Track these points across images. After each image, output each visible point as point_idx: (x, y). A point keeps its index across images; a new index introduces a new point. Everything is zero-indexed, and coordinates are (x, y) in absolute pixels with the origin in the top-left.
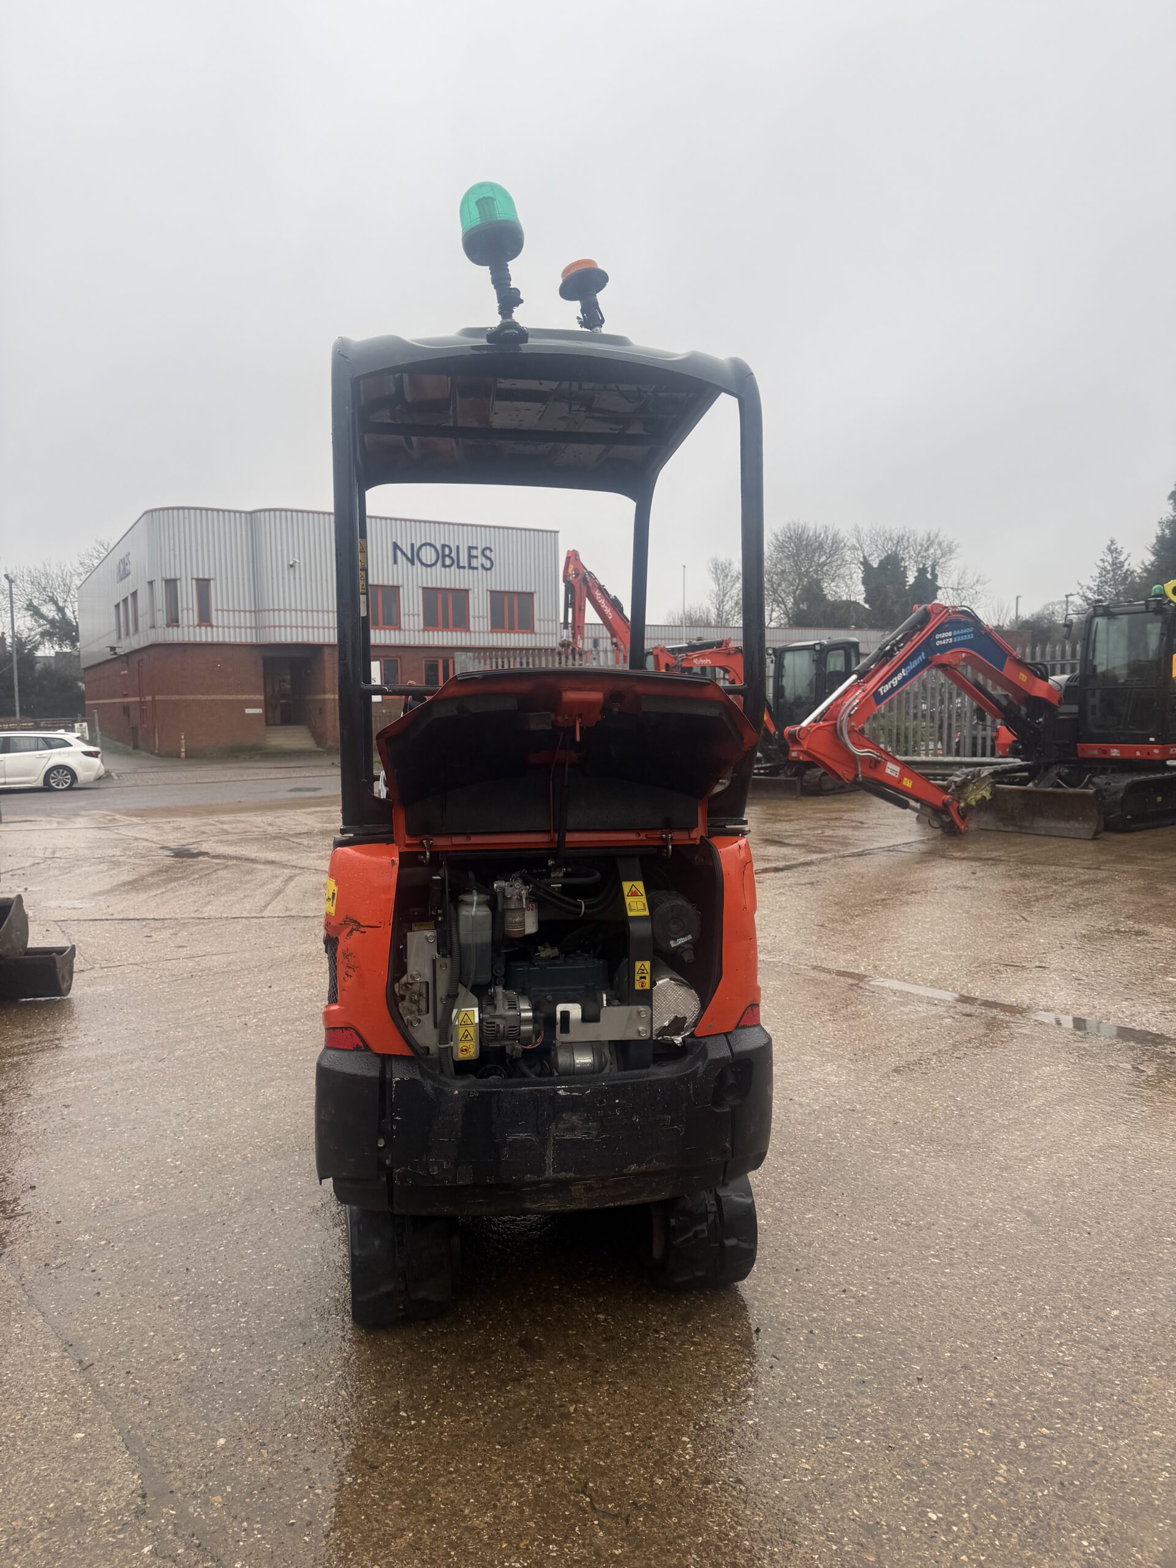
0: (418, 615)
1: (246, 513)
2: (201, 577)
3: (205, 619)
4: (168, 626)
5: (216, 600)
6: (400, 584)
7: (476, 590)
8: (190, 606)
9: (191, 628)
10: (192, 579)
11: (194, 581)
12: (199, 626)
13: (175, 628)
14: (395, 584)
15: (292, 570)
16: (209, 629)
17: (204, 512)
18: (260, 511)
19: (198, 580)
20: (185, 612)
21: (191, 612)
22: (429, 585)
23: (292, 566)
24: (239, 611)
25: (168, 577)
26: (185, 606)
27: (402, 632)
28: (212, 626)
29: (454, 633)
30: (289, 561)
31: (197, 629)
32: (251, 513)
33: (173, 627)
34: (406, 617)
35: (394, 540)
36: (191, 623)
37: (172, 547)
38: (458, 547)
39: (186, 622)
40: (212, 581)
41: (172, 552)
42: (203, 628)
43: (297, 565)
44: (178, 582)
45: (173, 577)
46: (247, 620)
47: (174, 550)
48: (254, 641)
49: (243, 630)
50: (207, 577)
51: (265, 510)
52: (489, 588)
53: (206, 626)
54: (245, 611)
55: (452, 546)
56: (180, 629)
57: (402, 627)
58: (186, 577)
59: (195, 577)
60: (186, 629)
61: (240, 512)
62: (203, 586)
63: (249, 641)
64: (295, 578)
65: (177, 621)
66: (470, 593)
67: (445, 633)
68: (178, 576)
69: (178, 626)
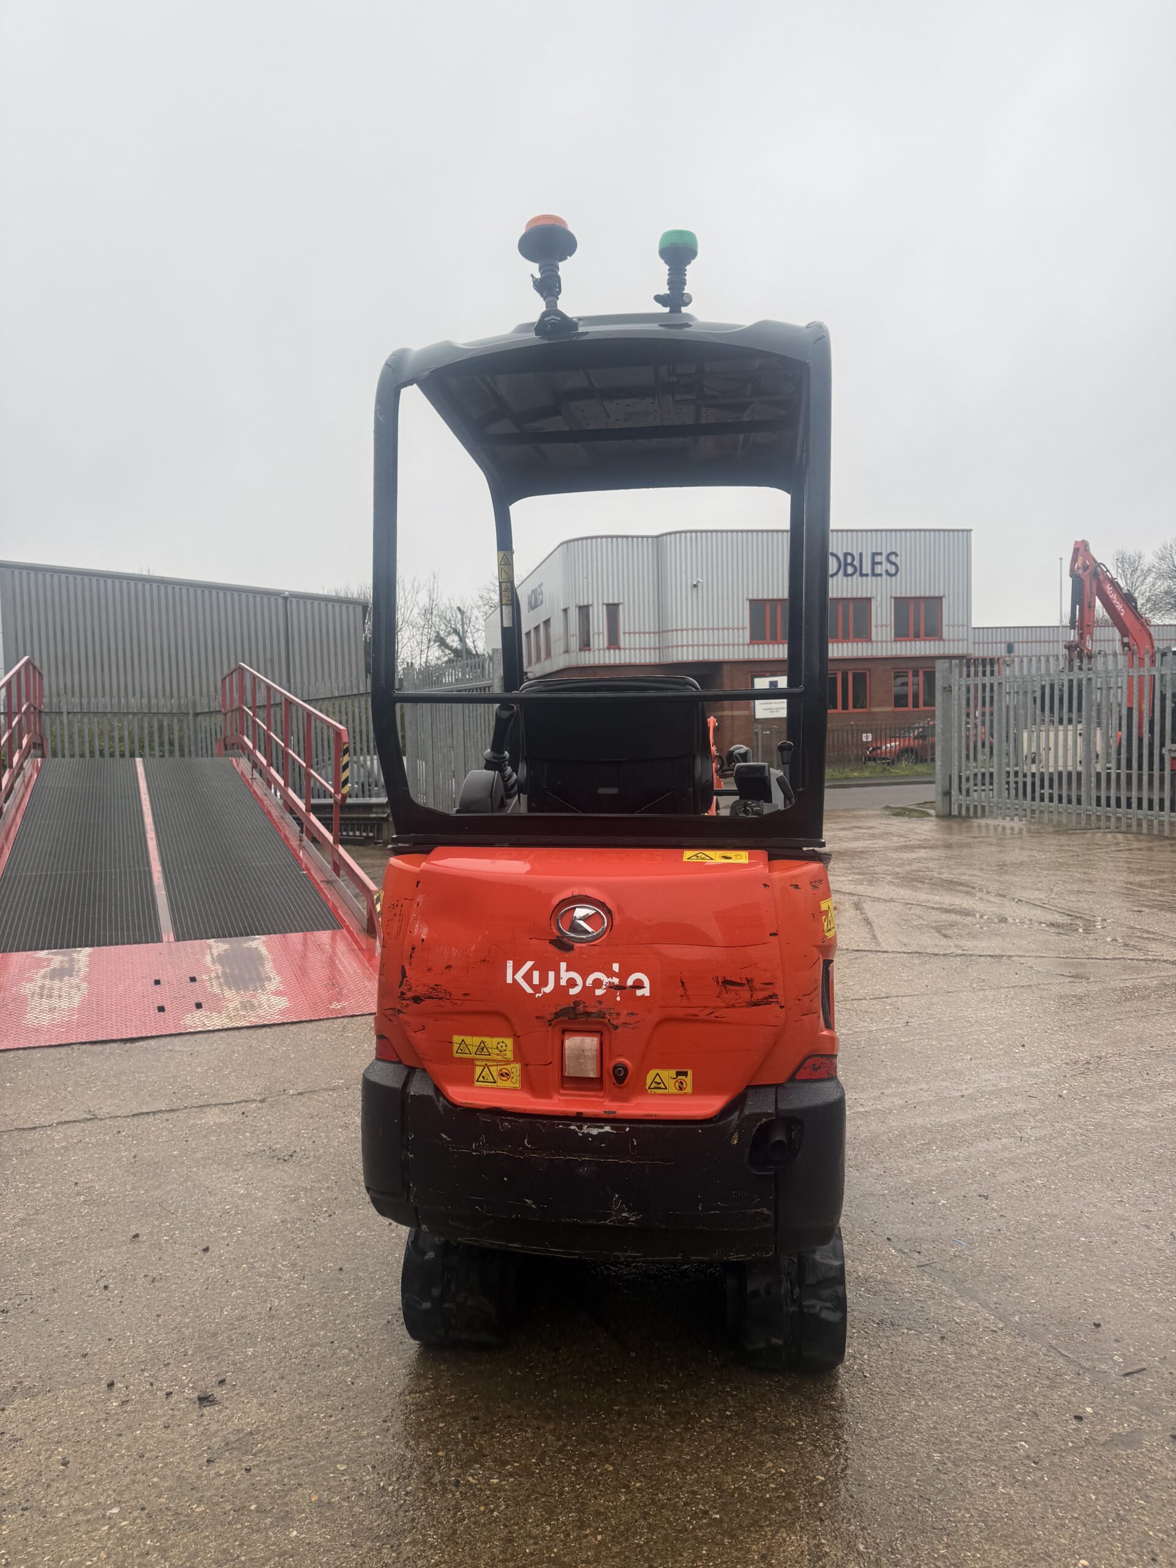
1: (652, 537)
2: (611, 602)
3: (613, 642)
4: (581, 650)
5: (625, 622)
7: (879, 599)
8: (601, 631)
9: (602, 652)
10: (603, 604)
11: (605, 607)
12: (609, 648)
13: (587, 652)
15: (695, 590)
16: (617, 651)
17: (615, 539)
18: (666, 534)
19: (608, 605)
20: (596, 636)
21: (601, 636)
23: (695, 586)
24: (644, 633)
25: (582, 604)
26: (596, 631)
28: (619, 649)
29: (855, 644)
30: (692, 582)
31: (607, 651)
32: (657, 537)
33: (585, 650)
36: (601, 647)
37: (585, 575)
38: (861, 555)
39: (596, 646)
40: (621, 606)
41: (585, 580)
42: (612, 651)
43: (700, 585)
44: (591, 608)
45: (586, 604)
46: (651, 641)
47: (587, 578)
48: (658, 661)
49: (647, 651)
50: (616, 602)
51: (670, 534)
52: (894, 595)
53: (615, 649)
54: (649, 633)
55: (855, 554)
56: (591, 652)
58: (598, 603)
59: (606, 602)
60: (597, 652)
61: (647, 537)
62: (613, 609)
63: (653, 661)
64: (697, 598)
65: (589, 645)
66: (873, 601)
67: (845, 644)
68: (590, 603)
69: (589, 650)
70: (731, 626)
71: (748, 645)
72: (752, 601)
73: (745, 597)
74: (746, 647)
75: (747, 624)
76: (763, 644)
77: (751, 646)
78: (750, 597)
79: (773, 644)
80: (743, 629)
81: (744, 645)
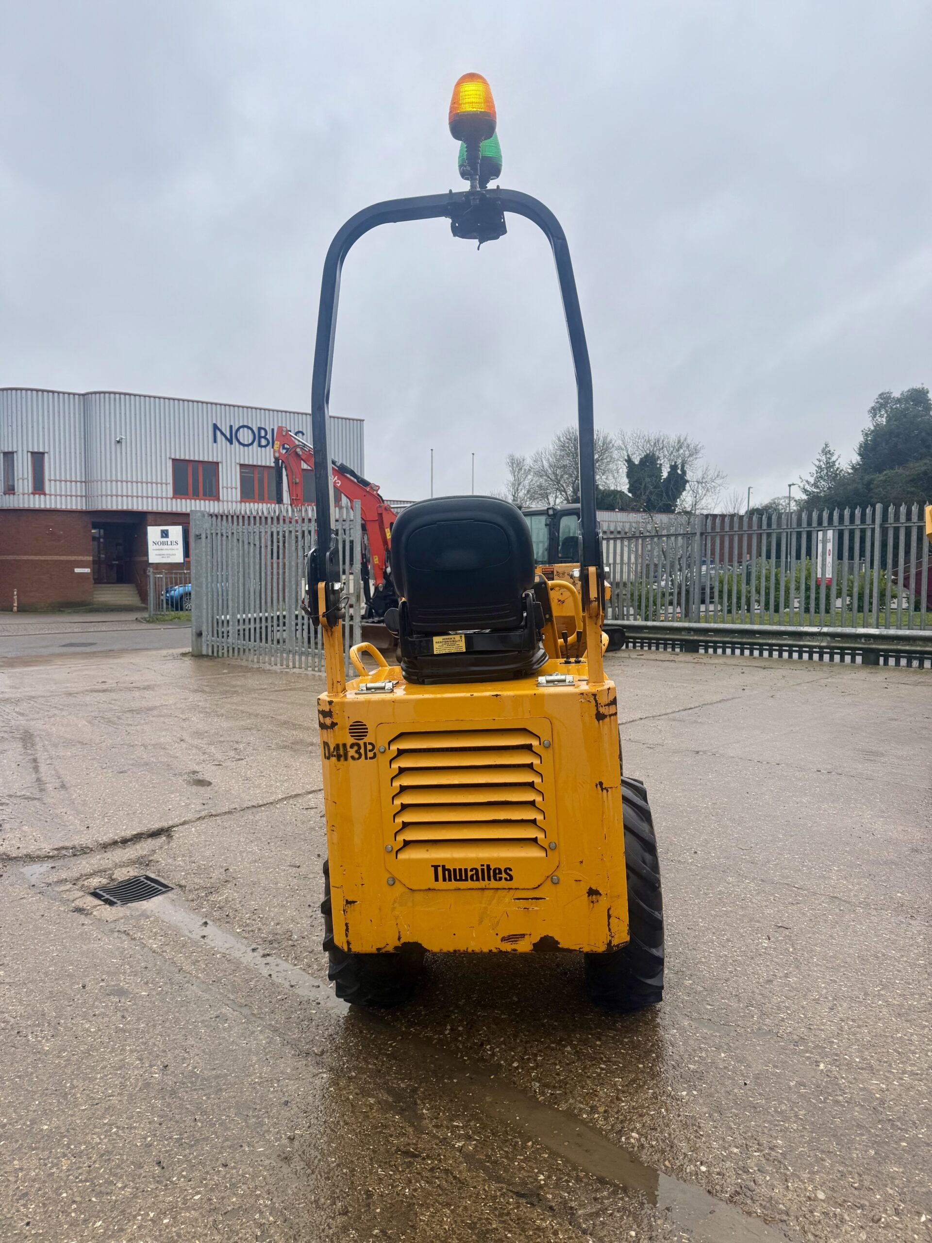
0: (236, 489)
1: (79, 395)
2: (36, 450)
3: (39, 488)
4: (5, 494)
5: (49, 472)
6: (219, 460)
8: (26, 476)
9: (26, 496)
10: (28, 452)
11: (29, 454)
12: (33, 494)
13: (12, 496)
14: (215, 460)
15: (118, 445)
16: (42, 496)
17: (40, 393)
18: (92, 393)
19: (33, 453)
20: (21, 481)
21: (26, 481)
22: (246, 463)
23: (118, 442)
24: (71, 482)
25: (6, 450)
26: (21, 476)
27: (221, 503)
28: (45, 494)
29: (268, 504)
30: (116, 437)
31: (32, 496)
32: (84, 395)
33: (9, 494)
34: (225, 489)
35: (214, 422)
36: (26, 491)
37: (10, 424)
39: (21, 491)
40: (46, 455)
41: (10, 428)
42: (37, 496)
43: (123, 442)
44: (15, 454)
45: (10, 450)
46: (79, 489)
47: (12, 426)
48: (84, 508)
49: (74, 498)
50: (41, 450)
51: (95, 393)
53: (40, 494)
54: (76, 482)
56: (16, 496)
57: (221, 498)
58: (22, 451)
59: (31, 450)
60: (21, 496)
61: (74, 394)
62: (38, 458)
63: (79, 508)
64: (121, 453)
65: (14, 490)
67: (260, 504)
68: (15, 450)
69: (14, 494)
70: (154, 480)
71: (172, 499)
72: (174, 460)
73: (168, 456)
74: (169, 500)
75: (170, 480)
76: (186, 499)
77: (174, 500)
78: (173, 457)
79: (195, 500)
80: (166, 484)
81: (167, 498)
